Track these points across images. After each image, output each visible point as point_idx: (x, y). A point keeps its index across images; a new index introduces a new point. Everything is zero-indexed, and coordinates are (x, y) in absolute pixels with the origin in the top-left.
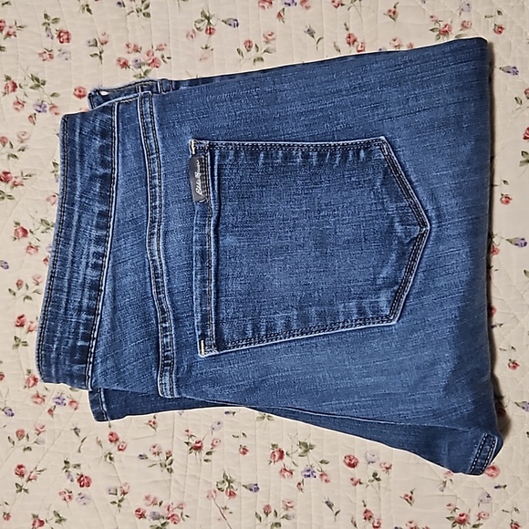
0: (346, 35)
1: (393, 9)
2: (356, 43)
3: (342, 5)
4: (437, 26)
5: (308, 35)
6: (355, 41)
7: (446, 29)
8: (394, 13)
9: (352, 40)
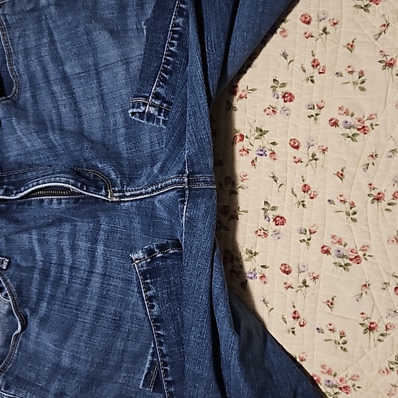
0: (312, 59)
1: (351, 43)
2: (318, 67)
3: (312, 36)
4: (385, 59)
5: (282, 57)
6: (318, 65)
7: (392, 62)
8: (352, 46)
9: (315, 64)
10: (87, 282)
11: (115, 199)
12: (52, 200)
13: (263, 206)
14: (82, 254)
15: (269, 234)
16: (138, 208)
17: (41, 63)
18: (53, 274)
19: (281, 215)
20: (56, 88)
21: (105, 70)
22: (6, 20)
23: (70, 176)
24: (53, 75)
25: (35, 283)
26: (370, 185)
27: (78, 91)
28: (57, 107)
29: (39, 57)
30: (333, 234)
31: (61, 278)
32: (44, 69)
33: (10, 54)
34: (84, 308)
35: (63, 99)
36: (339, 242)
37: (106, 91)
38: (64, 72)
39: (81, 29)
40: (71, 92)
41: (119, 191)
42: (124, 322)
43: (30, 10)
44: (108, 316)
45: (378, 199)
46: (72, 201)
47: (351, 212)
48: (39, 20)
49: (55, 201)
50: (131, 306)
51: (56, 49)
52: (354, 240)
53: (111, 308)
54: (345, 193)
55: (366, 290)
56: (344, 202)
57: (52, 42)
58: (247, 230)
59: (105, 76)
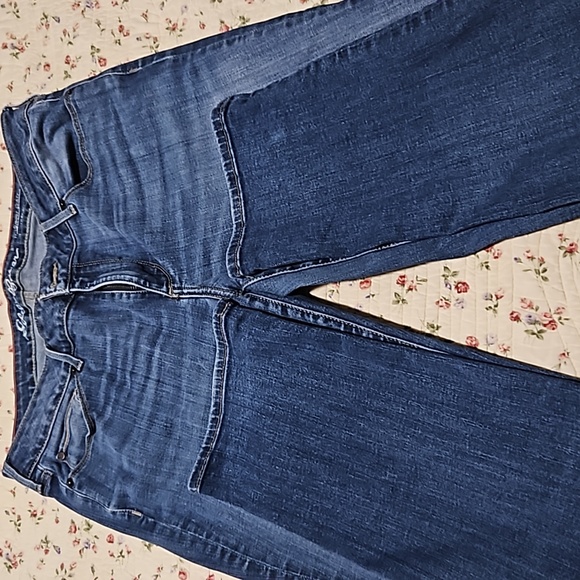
10: (144, 388)
11: (175, 296)
12: (122, 294)
13: (443, 272)
14: (142, 358)
15: (452, 304)
16: (193, 306)
17: (109, 147)
18: (118, 378)
19: (463, 281)
20: (122, 171)
21: (167, 151)
22: (76, 106)
23: (134, 273)
24: (120, 158)
25: (103, 387)
26: (560, 235)
27: (143, 175)
28: (124, 191)
29: (107, 141)
30: (523, 297)
31: (125, 383)
32: (112, 152)
33: (82, 138)
34: (141, 414)
35: (129, 182)
36: (530, 306)
37: (168, 172)
38: (129, 155)
39: (143, 112)
40: (136, 174)
41: (179, 288)
42: (175, 429)
43: (98, 94)
44: (160, 423)
45: (571, 252)
46: (139, 295)
47: (541, 269)
48: (105, 105)
49: (124, 296)
50: (181, 413)
51: (122, 132)
52: (547, 302)
53: (163, 415)
54: (533, 248)
55: (565, 359)
56: (532, 258)
57: (119, 125)
58: (428, 301)
59: (167, 157)
